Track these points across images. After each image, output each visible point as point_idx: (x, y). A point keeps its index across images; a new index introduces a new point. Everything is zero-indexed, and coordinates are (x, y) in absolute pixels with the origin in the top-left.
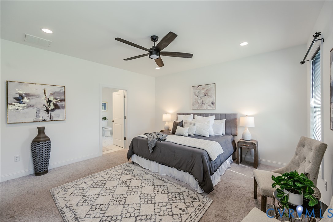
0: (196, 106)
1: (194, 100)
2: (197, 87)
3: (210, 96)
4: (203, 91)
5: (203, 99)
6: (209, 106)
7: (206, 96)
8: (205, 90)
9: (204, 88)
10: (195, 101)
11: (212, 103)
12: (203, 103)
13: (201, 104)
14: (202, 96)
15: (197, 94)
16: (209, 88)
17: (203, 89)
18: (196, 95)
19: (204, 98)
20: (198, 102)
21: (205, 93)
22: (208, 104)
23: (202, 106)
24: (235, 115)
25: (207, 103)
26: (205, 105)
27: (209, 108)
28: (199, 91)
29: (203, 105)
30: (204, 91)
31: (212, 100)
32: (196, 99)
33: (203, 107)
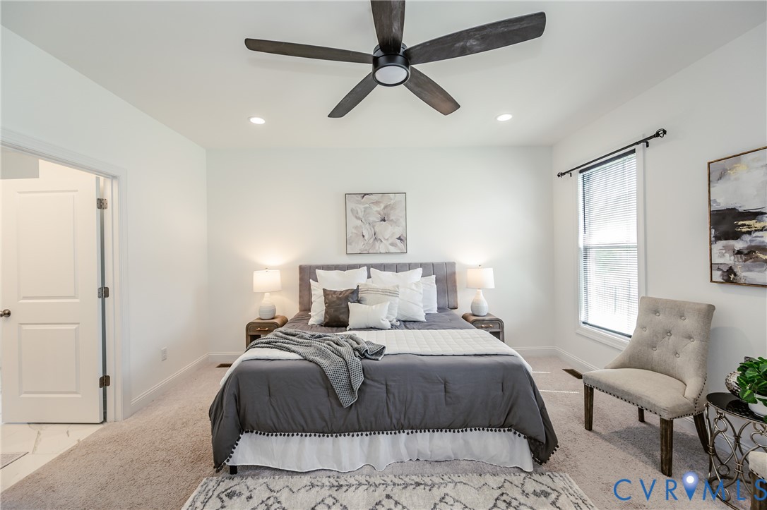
0: (359, 246)
1: (351, 230)
2: (360, 197)
3: (395, 223)
4: (375, 208)
5: (377, 230)
6: (392, 244)
7: (384, 220)
8: (382, 206)
9: (380, 202)
10: (354, 231)
11: (399, 238)
12: (376, 238)
13: (372, 240)
14: (375, 222)
15: (361, 215)
16: (392, 202)
17: (377, 203)
18: (358, 218)
19: (380, 227)
20: (364, 236)
21: (382, 213)
22: (390, 241)
23: (373, 244)
24: (453, 264)
25: (387, 239)
26: (382, 244)
27: (392, 249)
28: (366, 208)
29: (377, 244)
30: (378, 209)
31: (398, 231)
32: (356, 227)
33: (377, 248)
